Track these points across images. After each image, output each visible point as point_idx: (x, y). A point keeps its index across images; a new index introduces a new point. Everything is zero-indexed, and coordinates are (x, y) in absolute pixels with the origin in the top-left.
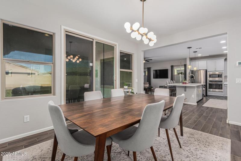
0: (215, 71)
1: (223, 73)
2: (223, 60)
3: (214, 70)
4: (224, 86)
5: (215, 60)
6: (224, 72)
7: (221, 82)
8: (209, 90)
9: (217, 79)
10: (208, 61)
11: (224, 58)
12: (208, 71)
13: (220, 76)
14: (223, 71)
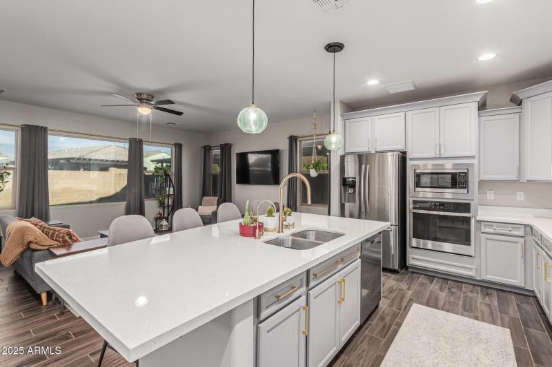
0: (440, 158)
1: (473, 165)
2: (475, 106)
3: (433, 155)
4: (478, 229)
5: (437, 109)
6: (475, 161)
7: (466, 207)
8: (414, 242)
9: (449, 195)
10: (409, 114)
11: (478, 99)
12: (409, 156)
13: (458, 180)
14: (474, 157)
